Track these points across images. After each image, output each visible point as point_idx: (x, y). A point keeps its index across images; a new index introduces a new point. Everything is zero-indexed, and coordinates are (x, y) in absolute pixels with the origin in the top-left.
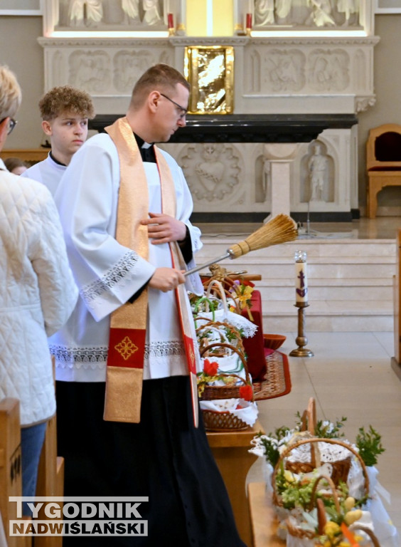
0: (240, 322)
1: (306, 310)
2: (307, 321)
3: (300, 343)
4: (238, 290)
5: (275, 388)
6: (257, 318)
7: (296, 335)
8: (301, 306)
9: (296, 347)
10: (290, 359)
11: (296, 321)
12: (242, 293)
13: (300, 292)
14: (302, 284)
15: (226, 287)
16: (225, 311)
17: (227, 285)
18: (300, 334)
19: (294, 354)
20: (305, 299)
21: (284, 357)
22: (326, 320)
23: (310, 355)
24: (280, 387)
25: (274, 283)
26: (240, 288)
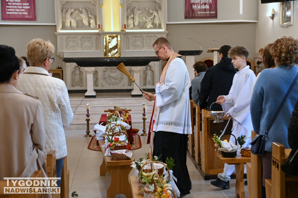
0: (125, 124)
1: (146, 121)
2: (146, 124)
5: (136, 146)
6: (130, 123)
7: (143, 129)
8: (144, 119)
9: (143, 133)
10: (141, 137)
11: (143, 124)
12: (125, 115)
13: (144, 115)
14: (145, 112)
15: (120, 113)
16: (120, 121)
17: (121, 112)
19: (142, 135)
20: (146, 117)
21: (139, 136)
23: (147, 135)
24: (138, 146)
25: (135, 112)
26: (125, 114)
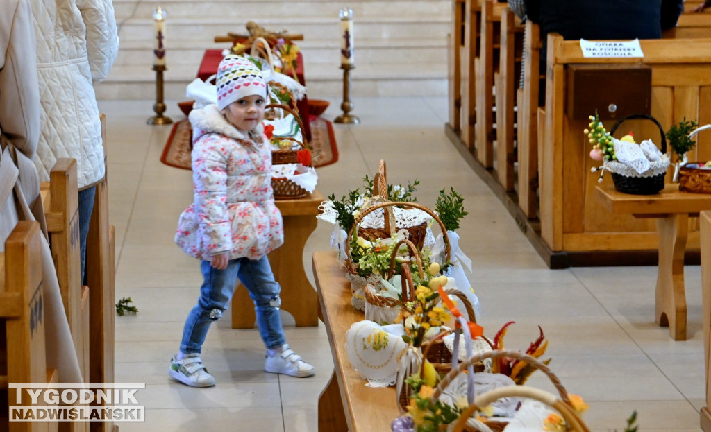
0: (289, 83)
1: (352, 73)
2: (353, 85)
3: (345, 108)
4: (283, 48)
5: (321, 157)
6: (302, 80)
7: (340, 100)
8: (346, 68)
9: (340, 113)
10: (335, 127)
11: (341, 85)
12: (288, 53)
13: (346, 54)
14: (348, 44)
15: (271, 46)
16: (272, 72)
17: (273, 43)
18: (346, 98)
19: (339, 121)
20: (352, 60)
21: (329, 124)
22: (371, 84)
23: (356, 121)
24: (326, 154)
25: (314, 44)
26: (285, 47)
